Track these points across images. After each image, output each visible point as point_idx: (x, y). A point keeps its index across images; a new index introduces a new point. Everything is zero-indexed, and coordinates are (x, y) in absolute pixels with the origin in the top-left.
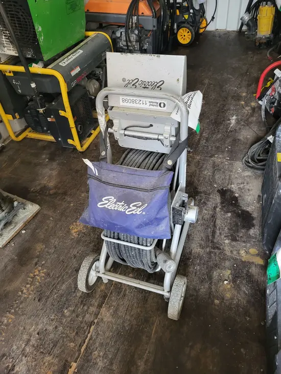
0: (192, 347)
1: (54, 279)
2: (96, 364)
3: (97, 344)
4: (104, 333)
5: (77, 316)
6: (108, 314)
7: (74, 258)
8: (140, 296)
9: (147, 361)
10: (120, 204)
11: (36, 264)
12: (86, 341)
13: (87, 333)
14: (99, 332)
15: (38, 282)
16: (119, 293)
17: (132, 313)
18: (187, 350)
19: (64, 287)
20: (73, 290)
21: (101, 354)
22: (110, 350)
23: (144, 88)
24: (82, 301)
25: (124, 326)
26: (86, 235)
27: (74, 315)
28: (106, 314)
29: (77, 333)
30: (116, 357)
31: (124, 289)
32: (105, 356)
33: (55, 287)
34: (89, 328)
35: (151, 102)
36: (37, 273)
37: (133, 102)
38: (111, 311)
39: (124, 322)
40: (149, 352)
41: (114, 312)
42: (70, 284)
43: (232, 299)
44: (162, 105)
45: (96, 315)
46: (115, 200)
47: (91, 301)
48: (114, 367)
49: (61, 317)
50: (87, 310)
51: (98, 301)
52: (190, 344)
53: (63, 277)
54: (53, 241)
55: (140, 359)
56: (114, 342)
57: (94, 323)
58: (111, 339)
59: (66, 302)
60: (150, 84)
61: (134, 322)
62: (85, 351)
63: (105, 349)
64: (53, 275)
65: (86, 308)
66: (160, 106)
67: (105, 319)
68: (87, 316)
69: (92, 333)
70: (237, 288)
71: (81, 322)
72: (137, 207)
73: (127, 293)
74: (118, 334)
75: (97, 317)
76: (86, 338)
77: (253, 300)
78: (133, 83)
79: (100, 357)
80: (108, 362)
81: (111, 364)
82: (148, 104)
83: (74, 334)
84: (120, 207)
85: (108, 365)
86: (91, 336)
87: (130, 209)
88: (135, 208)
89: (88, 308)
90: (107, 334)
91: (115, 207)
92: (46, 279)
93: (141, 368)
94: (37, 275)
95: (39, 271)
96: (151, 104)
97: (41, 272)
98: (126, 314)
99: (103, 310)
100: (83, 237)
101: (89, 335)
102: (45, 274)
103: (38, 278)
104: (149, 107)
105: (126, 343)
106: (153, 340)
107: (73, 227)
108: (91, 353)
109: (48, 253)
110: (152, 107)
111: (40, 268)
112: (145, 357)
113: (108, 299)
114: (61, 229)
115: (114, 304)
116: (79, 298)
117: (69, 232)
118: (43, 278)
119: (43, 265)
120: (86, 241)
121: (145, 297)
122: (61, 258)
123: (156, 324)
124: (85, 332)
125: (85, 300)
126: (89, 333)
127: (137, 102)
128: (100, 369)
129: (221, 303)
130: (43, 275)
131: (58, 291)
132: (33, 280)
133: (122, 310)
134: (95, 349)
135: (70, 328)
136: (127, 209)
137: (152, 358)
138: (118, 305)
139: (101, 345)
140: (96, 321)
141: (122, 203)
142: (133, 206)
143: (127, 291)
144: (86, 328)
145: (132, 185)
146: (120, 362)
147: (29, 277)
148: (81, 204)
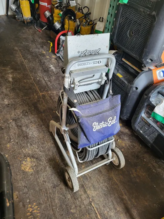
0: (132, 173)
1: (46, 203)
2: (111, 216)
3: (102, 208)
4: (99, 201)
5: (80, 207)
6: (93, 192)
7: (45, 182)
8: (97, 172)
9: (125, 194)
10: (102, 123)
11: (24, 206)
12: (97, 212)
13: (93, 209)
14: (98, 203)
15: (38, 213)
16: (87, 179)
17: (101, 181)
18: (132, 176)
19: (57, 201)
20: (64, 198)
21: (108, 210)
22: (109, 205)
23: (90, 54)
24: (75, 198)
25: (104, 190)
26: (38, 166)
27: (78, 208)
28: (92, 193)
29: (89, 214)
30: (114, 205)
31: (87, 175)
32: (110, 209)
33: (52, 206)
34: (91, 206)
35: (94, 62)
36: (31, 210)
37: (84, 64)
38: (92, 189)
39: (102, 188)
40: (123, 190)
41: (94, 188)
42: (59, 197)
43: (126, 145)
44: (99, 62)
45: (88, 197)
46: (97, 123)
47: (79, 194)
48: (118, 209)
49: (73, 215)
50: (82, 200)
51: (81, 191)
52: (131, 173)
53: (50, 197)
54: (20, 185)
55: (122, 195)
56: (108, 200)
57: (91, 201)
58: (105, 200)
59: (67, 206)
60: (93, 51)
61: (106, 184)
62: (101, 217)
63: (107, 206)
64: (43, 202)
65: (80, 199)
66: (99, 63)
67: (94, 195)
68: (84, 202)
69: (95, 206)
70: (123, 140)
71: (85, 207)
72: (112, 120)
73: (90, 175)
74: (105, 195)
75: (89, 198)
76: (95, 211)
77: (131, 140)
78: (84, 53)
79: (109, 212)
80: (114, 210)
81: (116, 209)
82: (92, 63)
83: (88, 216)
84: (103, 125)
85: (115, 211)
86: (96, 208)
87: (109, 123)
88: (111, 121)
89: (81, 198)
90: (101, 200)
91: (100, 127)
92: (41, 207)
93: (127, 198)
94: (33, 210)
95: (31, 207)
96: (94, 63)
97: (33, 206)
98: (99, 184)
99: (88, 192)
100: (37, 168)
101: (95, 209)
102: (37, 205)
103: (35, 211)
104: (93, 65)
105: (112, 195)
106: (119, 184)
107: (24, 168)
108: (104, 215)
109: (24, 193)
110: (94, 65)
111: (30, 205)
112: (123, 193)
113: (85, 186)
114: (17, 174)
115: (90, 185)
116: (71, 198)
117: (24, 172)
118: (39, 209)
119: (29, 202)
120: (42, 169)
121: (99, 170)
122: (37, 189)
123: (114, 177)
124: (92, 209)
125: (75, 196)
126: (94, 208)
127: (86, 64)
128: (114, 216)
129: (124, 149)
130: (36, 207)
131: (56, 206)
132: (33, 215)
133: (96, 184)
134: (103, 211)
135: (83, 215)
136: (108, 124)
137: (126, 191)
138: (92, 184)
139: (104, 206)
140: (91, 200)
141: (103, 123)
142: (109, 121)
143: (89, 175)
144: (90, 207)
145: (100, 111)
146: (118, 205)
147: (28, 216)
148: (13, 152)
